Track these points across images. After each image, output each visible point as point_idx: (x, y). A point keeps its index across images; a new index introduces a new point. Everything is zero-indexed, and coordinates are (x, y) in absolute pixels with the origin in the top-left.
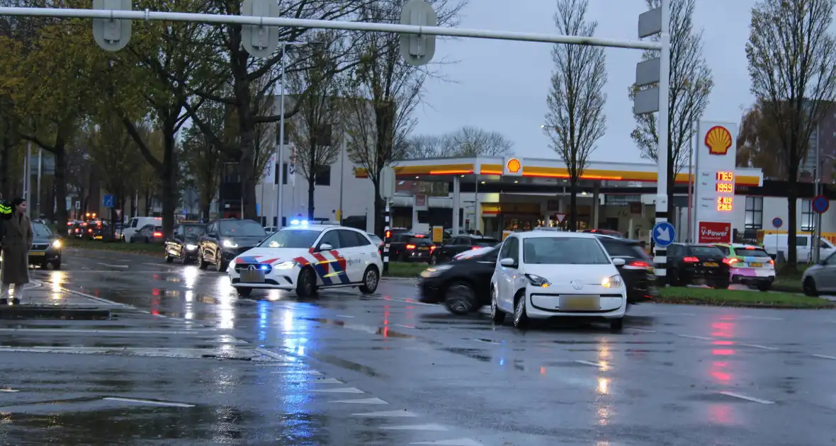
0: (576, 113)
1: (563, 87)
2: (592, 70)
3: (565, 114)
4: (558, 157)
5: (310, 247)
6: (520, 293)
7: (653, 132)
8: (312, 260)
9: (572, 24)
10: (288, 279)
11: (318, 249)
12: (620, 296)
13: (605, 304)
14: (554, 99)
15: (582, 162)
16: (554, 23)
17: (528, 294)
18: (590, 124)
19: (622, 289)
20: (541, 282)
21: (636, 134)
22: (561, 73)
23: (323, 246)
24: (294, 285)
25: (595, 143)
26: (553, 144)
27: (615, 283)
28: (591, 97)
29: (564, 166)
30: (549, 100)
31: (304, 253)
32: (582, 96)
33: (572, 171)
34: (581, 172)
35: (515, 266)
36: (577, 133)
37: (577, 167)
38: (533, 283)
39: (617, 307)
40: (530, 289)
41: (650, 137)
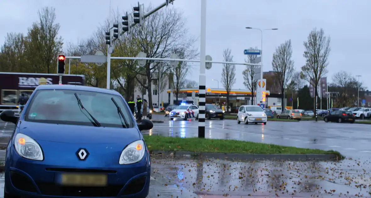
0: (228, 78)
1: (225, 71)
2: (232, 68)
3: (226, 78)
4: (224, 88)
5: (187, 109)
6: (246, 117)
7: (248, 82)
8: (188, 112)
9: (227, 56)
10: (183, 116)
11: (188, 110)
12: (266, 118)
13: (263, 119)
14: (223, 74)
15: (230, 89)
16: (223, 55)
17: (248, 118)
18: (231, 81)
19: (266, 117)
20: (250, 115)
21: (245, 83)
22: (225, 68)
23: (190, 109)
24: (184, 118)
25: (234, 85)
26: (223, 85)
27: (265, 115)
28: (232, 73)
29: (226, 90)
30: (222, 74)
31: (186, 110)
32: (230, 73)
33: (228, 92)
34: (230, 92)
35: (245, 112)
36: (229, 82)
37: (229, 90)
38: (249, 115)
39: (265, 120)
40: (248, 117)
41: (247, 83)
